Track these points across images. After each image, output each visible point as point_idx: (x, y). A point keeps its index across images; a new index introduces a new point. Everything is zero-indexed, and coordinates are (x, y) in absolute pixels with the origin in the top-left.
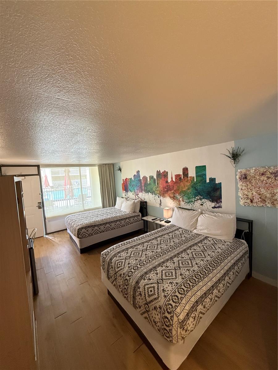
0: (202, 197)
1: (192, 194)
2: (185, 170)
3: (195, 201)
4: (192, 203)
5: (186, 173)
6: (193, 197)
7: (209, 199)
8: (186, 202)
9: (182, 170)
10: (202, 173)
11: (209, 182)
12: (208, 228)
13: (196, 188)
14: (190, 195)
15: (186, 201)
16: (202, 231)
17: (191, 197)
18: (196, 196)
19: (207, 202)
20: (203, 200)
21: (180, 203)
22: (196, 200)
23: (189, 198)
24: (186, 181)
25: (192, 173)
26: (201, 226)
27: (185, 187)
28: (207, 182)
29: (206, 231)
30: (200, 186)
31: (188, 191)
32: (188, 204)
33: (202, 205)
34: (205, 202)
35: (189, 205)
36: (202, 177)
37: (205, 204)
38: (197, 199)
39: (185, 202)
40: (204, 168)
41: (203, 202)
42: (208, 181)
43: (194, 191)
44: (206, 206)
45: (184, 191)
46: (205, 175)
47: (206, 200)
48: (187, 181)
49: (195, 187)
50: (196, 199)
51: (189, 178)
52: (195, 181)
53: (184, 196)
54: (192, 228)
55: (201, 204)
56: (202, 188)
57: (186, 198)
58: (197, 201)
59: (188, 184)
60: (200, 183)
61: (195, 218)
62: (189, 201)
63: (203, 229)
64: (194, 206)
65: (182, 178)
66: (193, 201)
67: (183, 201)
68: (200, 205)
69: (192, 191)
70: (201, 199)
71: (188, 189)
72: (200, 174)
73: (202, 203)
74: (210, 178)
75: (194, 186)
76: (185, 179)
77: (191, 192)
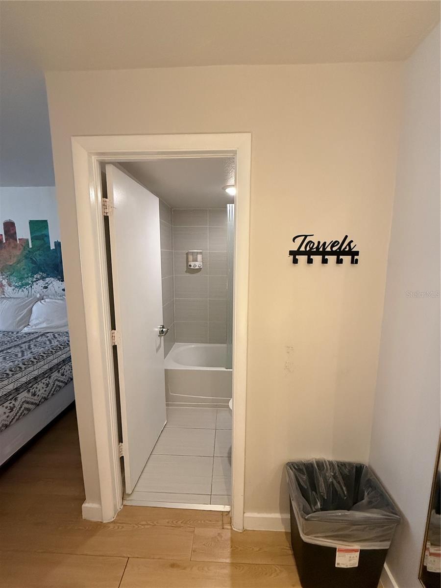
0: (45, 275)
1: (26, 270)
2: (9, 227)
3: (33, 282)
4: (27, 287)
5: (12, 232)
6: (30, 275)
7: (57, 277)
8: (16, 287)
9: (3, 224)
10: (43, 233)
11: (54, 248)
12: (48, 320)
13: (34, 259)
14: (23, 272)
15: (16, 284)
16: (37, 327)
17: (26, 276)
18: (34, 273)
19: (54, 283)
20: (47, 280)
21: (3, 289)
22: (35, 281)
23: (21, 279)
24: (13, 247)
25: (23, 232)
26: (37, 319)
27: (10, 258)
28: (51, 249)
29: (44, 325)
30: (40, 255)
31: (18, 265)
32: (21, 290)
33: (46, 288)
34: (50, 282)
35: (23, 291)
36: (43, 239)
37: (51, 285)
38: (37, 278)
39: (13, 288)
40: (44, 224)
41: (47, 283)
42: (52, 247)
43: (30, 264)
44: (52, 288)
45: (11, 265)
46: (48, 236)
47: (52, 279)
48: (15, 247)
49: (31, 259)
50: (35, 279)
51: (18, 242)
52: (31, 246)
53: (11, 275)
54: (20, 326)
55: (43, 286)
56: (44, 260)
57: (15, 278)
58: (37, 282)
59: (17, 252)
60: (39, 250)
61: (27, 309)
62: (22, 284)
63: (40, 323)
64: (33, 292)
65: (4, 241)
66: (30, 282)
67: (10, 285)
68: (42, 288)
69: (26, 265)
70: (43, 278)
71: (19, 262)
72: (38, 234)
73: (46, 285)
74: (55, 242)
75: (29, 256)
76: (9, 243)
77: (25, 267)
